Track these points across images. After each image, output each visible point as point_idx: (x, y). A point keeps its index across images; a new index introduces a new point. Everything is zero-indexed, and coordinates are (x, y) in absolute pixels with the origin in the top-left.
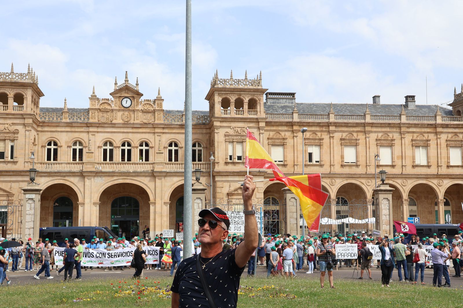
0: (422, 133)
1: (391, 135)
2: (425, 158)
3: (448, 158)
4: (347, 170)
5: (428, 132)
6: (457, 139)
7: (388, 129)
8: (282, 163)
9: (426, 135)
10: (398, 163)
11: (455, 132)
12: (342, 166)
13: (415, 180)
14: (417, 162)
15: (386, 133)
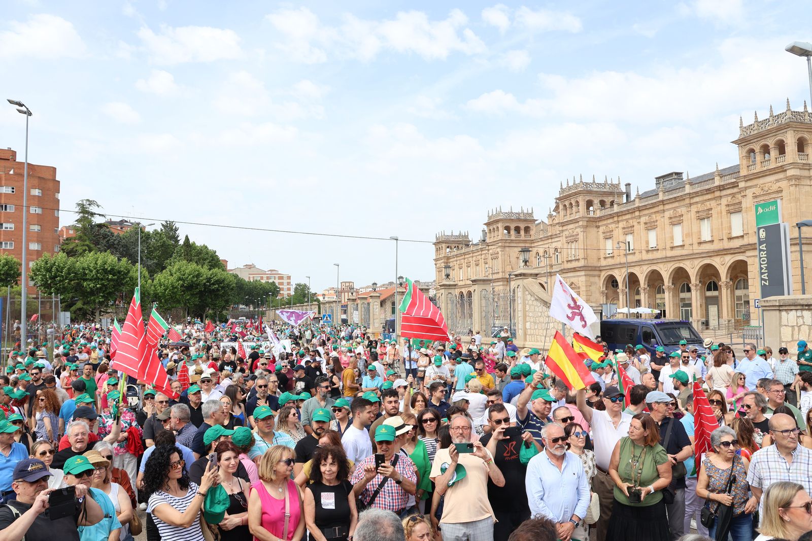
0: (703, 202)
1: (679, 210)
2: (710, 232)
3: (730, 228)
4: (650, 256)
5: (709, 200)
6: (735, 202)
7: (676, 204)
8: (611, 255)
9: (708, 203)
10: (687, 242)
11: (733, 194)
12: (648, 251)
13: (701, 260)
14: (703, 239)
15: (674, 209)
